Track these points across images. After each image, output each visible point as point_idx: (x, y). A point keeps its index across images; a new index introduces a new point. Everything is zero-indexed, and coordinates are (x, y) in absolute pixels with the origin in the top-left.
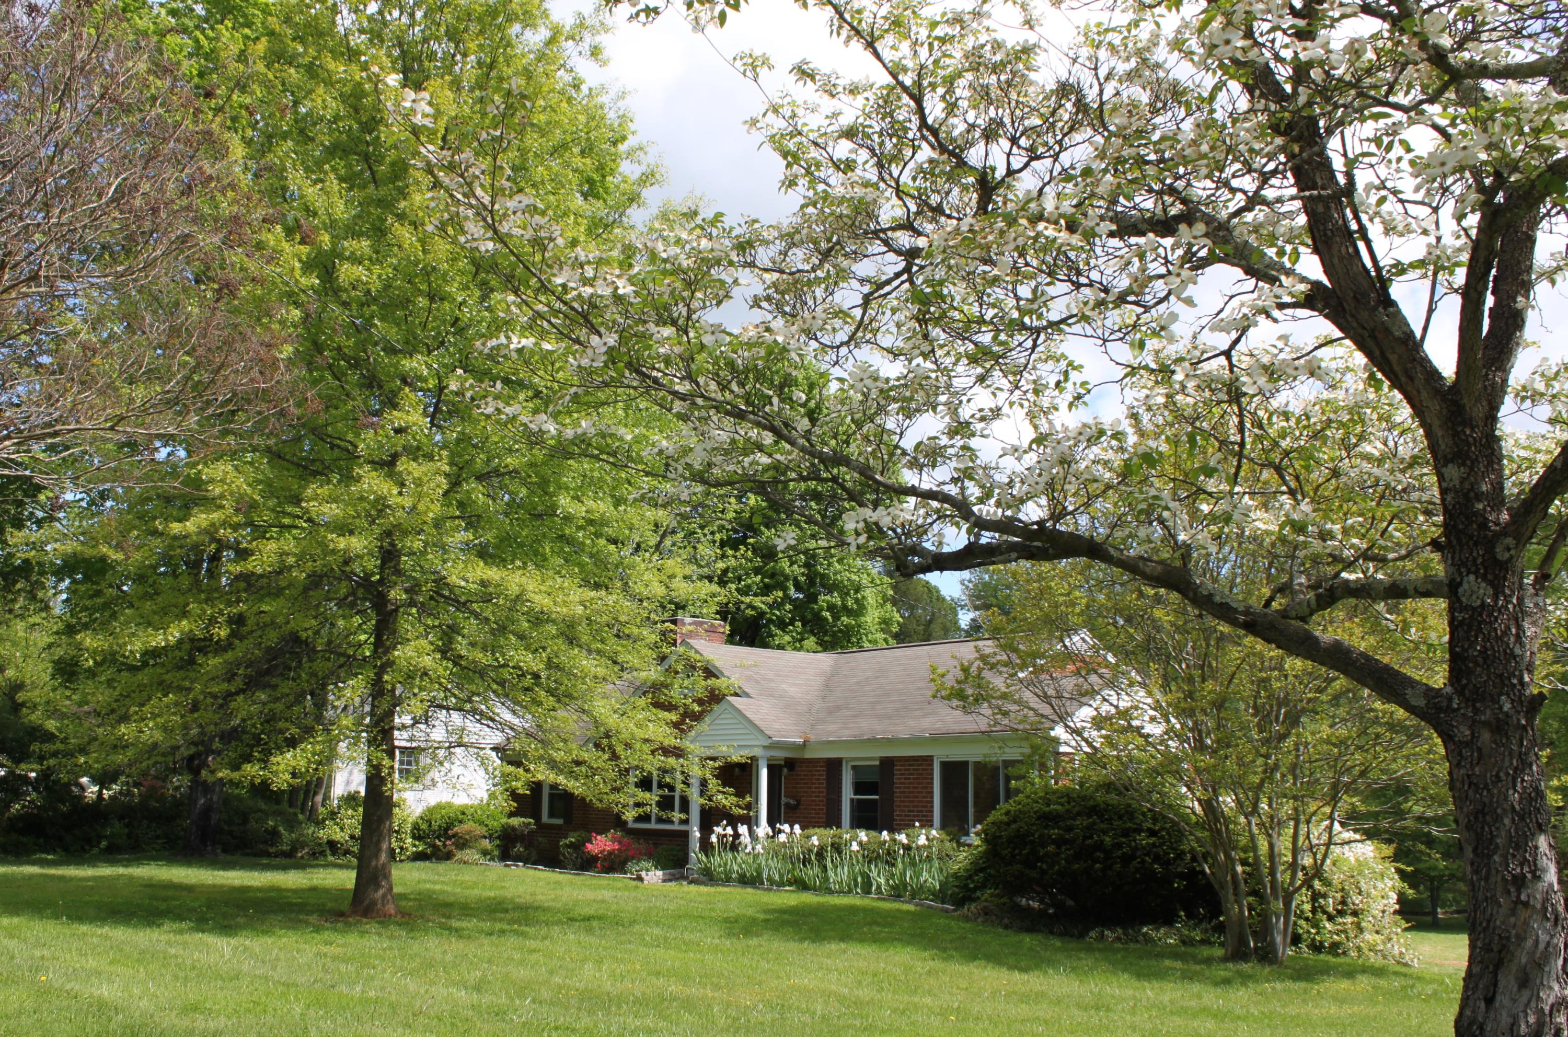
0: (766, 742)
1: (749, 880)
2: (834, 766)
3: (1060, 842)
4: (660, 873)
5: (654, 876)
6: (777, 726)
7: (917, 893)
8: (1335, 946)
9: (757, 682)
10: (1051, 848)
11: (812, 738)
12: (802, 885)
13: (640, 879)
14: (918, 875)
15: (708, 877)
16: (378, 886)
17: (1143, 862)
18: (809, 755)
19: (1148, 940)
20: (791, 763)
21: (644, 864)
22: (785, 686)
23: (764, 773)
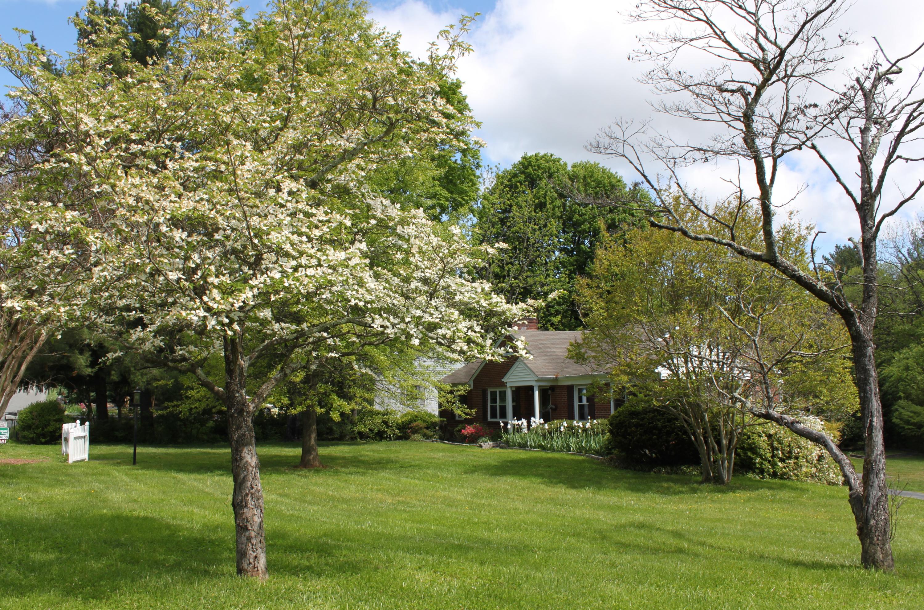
0: (536, 379)
1: (523, 446)
2: (570, 388)
3: (637, 426)
4: (491, 443)
5: (487, 445)
6: (543, 370)
7: (589, 451)
8: (784, 474)
9: (540, 348)
10: (633, 429)
11: (560, 375)
12: (543, 448)
13: (481, 446)
14: (588, 441)
15: (507, 445)
16: (311, 454)
17: (677, 434)
18: (560, 384)
19: (684, 473)
20: (553, 388)
21: (484, 439)
22: (555, 350)
23: (537, 394)
